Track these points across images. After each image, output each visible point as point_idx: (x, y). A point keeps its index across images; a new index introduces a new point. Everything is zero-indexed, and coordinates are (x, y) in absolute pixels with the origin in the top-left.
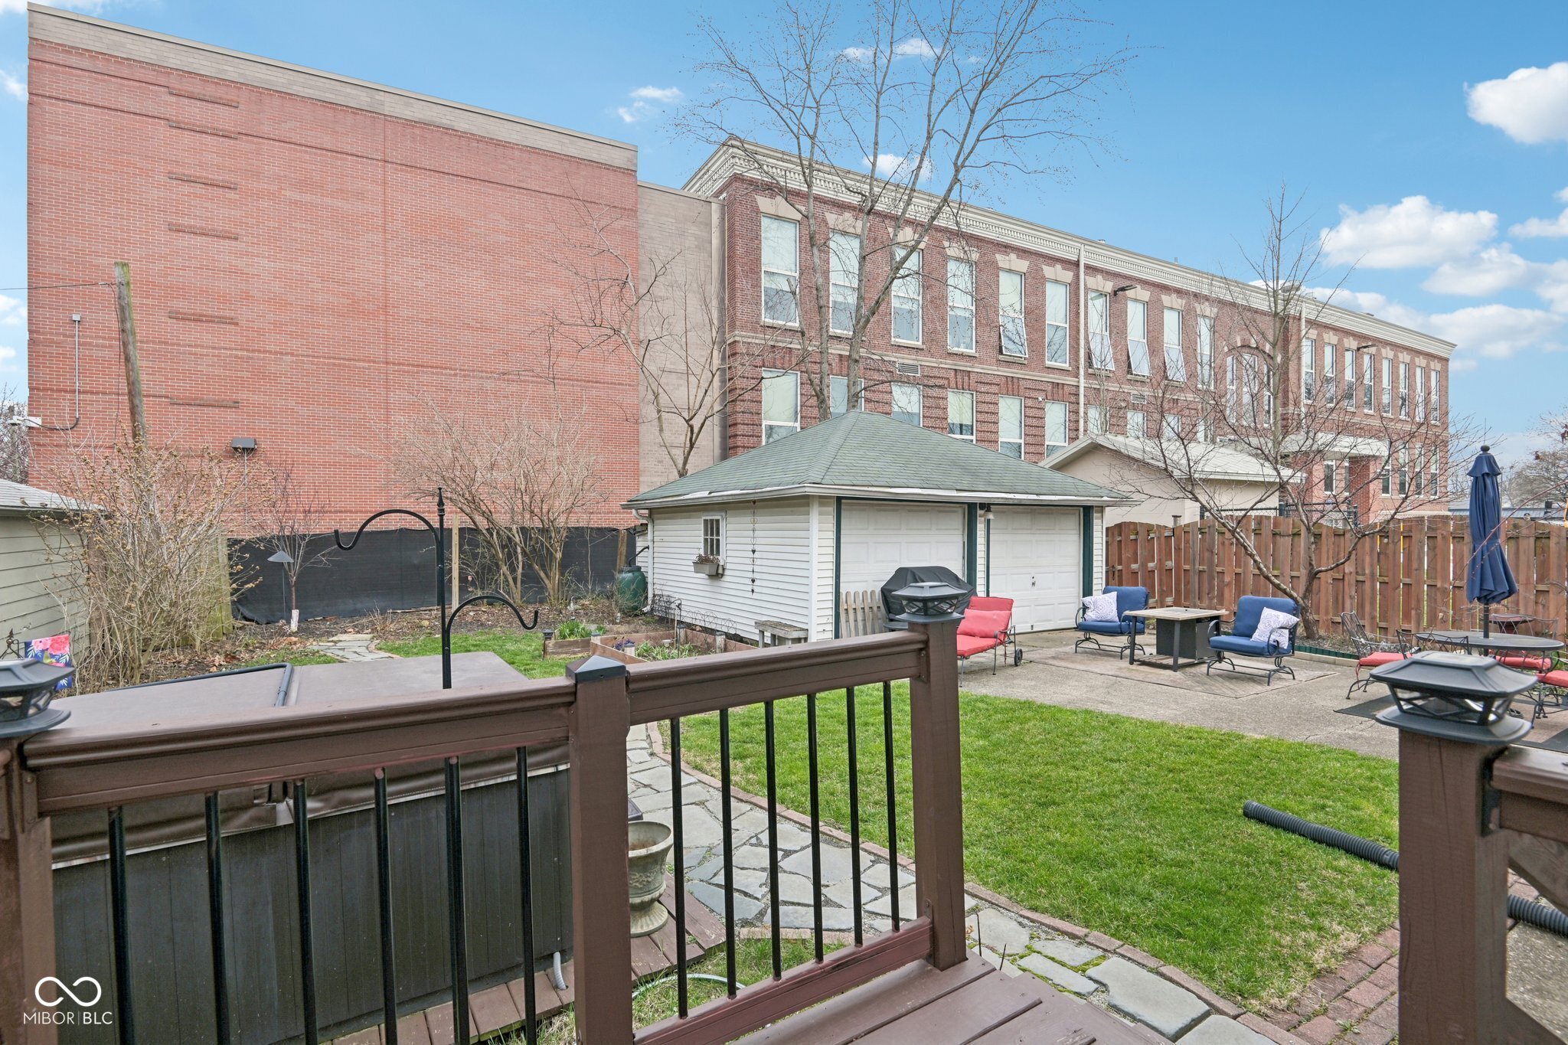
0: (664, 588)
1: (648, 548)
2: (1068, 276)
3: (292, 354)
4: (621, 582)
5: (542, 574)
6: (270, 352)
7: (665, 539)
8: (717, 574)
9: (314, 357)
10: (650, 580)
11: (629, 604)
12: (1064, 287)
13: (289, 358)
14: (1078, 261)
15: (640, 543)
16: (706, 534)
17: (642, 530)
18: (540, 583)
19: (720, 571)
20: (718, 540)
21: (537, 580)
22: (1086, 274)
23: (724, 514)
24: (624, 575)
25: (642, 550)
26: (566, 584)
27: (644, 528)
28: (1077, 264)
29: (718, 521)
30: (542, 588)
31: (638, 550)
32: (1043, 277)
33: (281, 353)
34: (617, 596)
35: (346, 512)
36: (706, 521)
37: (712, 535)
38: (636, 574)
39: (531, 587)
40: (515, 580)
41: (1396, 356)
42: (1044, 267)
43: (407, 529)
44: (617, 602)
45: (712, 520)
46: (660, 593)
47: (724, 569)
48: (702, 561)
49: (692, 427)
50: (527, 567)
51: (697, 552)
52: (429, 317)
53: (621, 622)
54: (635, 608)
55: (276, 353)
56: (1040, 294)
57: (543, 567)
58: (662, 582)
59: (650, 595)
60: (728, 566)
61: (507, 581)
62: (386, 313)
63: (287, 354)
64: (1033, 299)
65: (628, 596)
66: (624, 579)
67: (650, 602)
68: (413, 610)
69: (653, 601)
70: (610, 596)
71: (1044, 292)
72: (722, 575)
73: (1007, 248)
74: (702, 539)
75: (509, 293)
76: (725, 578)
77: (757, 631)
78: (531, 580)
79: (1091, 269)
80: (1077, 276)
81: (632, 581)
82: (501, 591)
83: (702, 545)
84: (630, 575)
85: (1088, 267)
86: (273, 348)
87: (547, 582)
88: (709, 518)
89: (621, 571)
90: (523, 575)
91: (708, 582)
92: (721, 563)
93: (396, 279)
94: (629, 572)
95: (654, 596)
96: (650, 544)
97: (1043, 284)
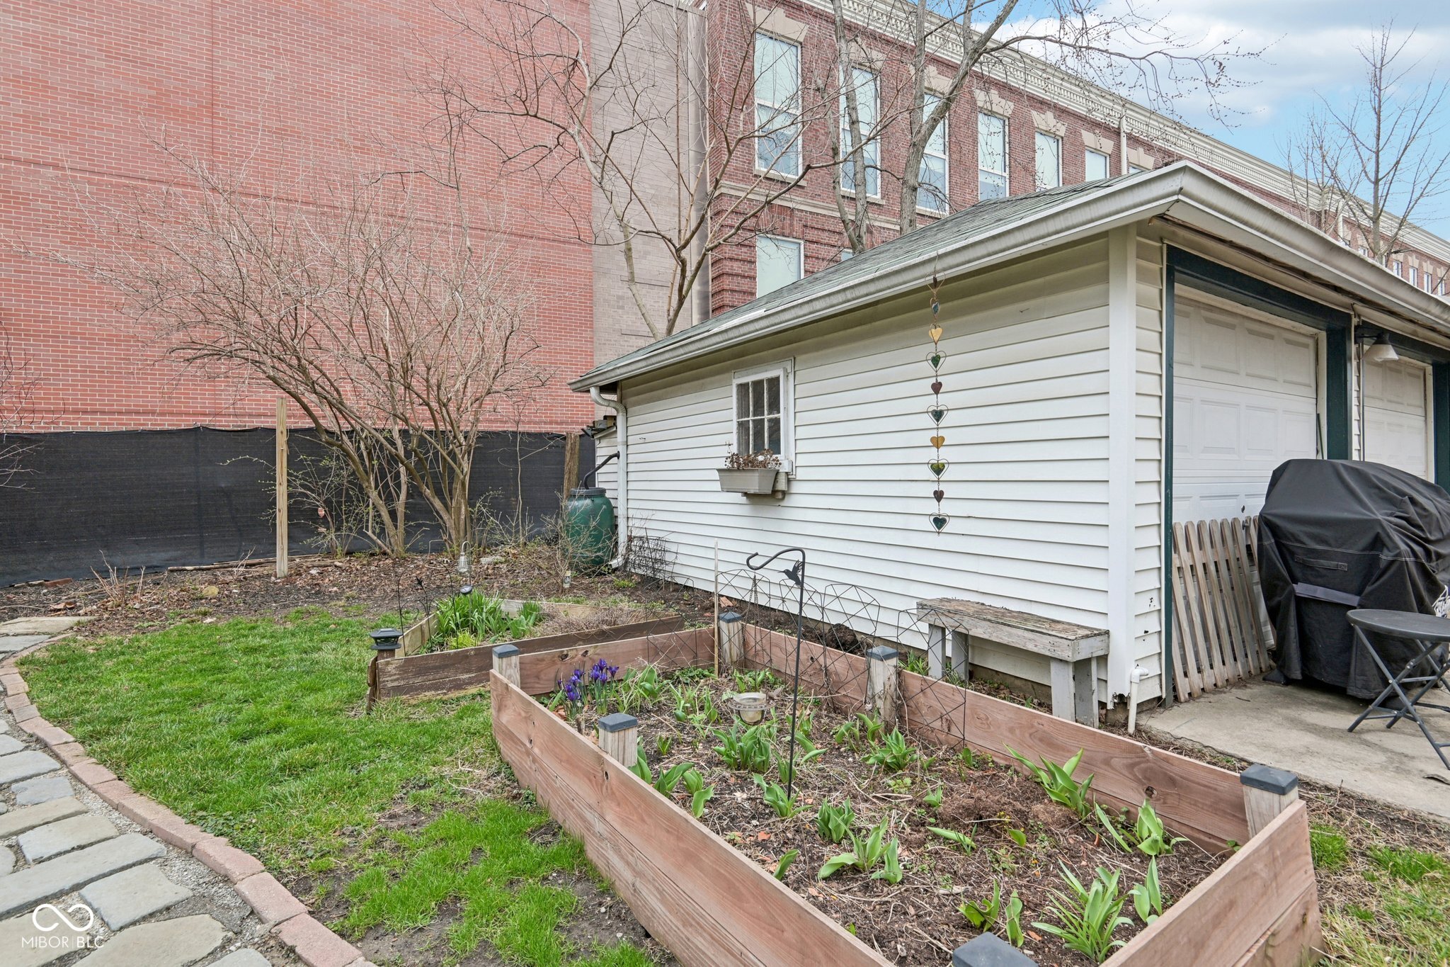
0: (649, 525)
1: (617, 455)
2: (1108, 145)
3: (56, 167)
4: (571, 514)
5: (437, 504)
6: (17, 161)
7: (649, 437)
8: (774, 492)
9: (93, 172)
10: (620, 512)
11: (588, 554)
12: (1103, 159)
13: (50, 172)
14: (1119, 128)
15: (603, 450)
16: (743, 411)
17: (606, 427)
18: (433, 519)
19: (782, 485)
20: (775, 424)
21: (429, 512)
22: (1128, 145)
23: (789, 365)
24: (576, 503)
25: (605, 463)
26: (479, 520)
27: (610, 423)
28: (1117, 133)
29: (774, 382)
30: (438, 528)
31: (599, 461)
32: (1082, 144)
33: (37, 164)
34: (565, 540)
35: (145, 413)
36: (743, 388)
37: (758, 409)
38: (598, 501)
39: (420, 526)
40: (393, 514)
41: (1420, 265)
42: (1083, 132)
43: (205, 428)
44: (564, 551)
45: (758, 384)
46: (642, 533)
47: (789, 481)
48: (739, 465)
49: (683, 263)
50: (414, 492)
51: (725, 452)
52: (279, 125)
53: (572, 587)
54: (599, 562)
55: (27, 162)
56: (1079, 164)
57: (439, 493)
58: (645, 514)
59: (622, 538)
60: (800, 474)
61: (380, 516)
62: (213, 115)
63: (46, 165)
64: (1071, 169)
65: (585, 538)
66: (575, 509)
67: (622, 549)
68: (216, 565)
69: (629, 549)
70: (553, 541)
71: (1083, 162)
72: (784, 493)
73: (1042, 104)
74: (734, 426)
75: (404, 101)
76: (790, 501)
77: (924, 627)
78: (419, 513)
79: (1134, 141)
80: (1118, 147)
81: (592, 513)
82: (370, 533)
83: (734, 438)
84: (588, 501)
85: (1130, 137)
86: (22, 154)
87: (446, 517)
88: (750, 379)
89: (572, 497)
90: (407, 506)
91: (746, 510)
92: (785, 468)
93: (229, 65)
94: (587, 497)
95: (630, 539)
96: (621, 449)
97: (1082, 153)
